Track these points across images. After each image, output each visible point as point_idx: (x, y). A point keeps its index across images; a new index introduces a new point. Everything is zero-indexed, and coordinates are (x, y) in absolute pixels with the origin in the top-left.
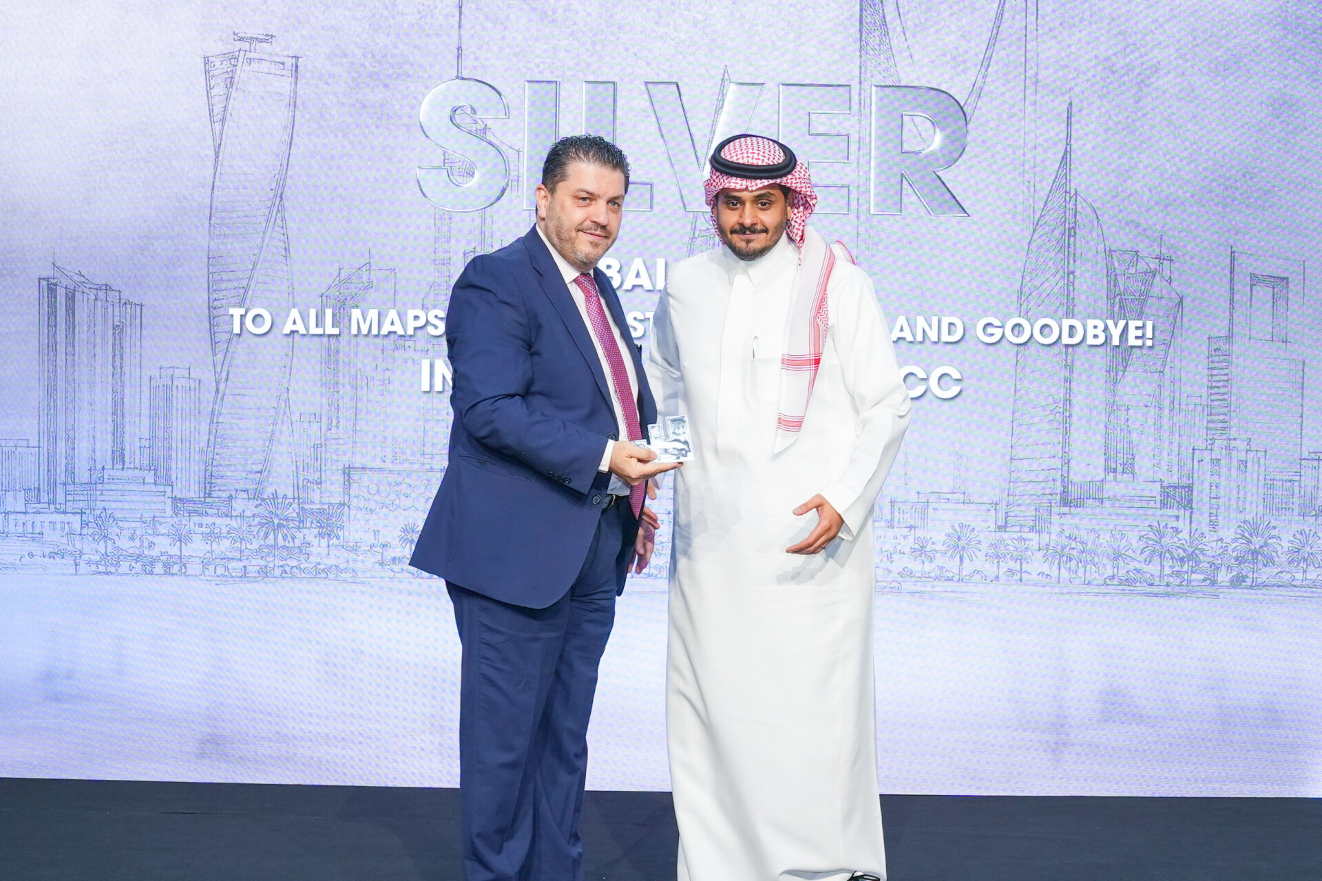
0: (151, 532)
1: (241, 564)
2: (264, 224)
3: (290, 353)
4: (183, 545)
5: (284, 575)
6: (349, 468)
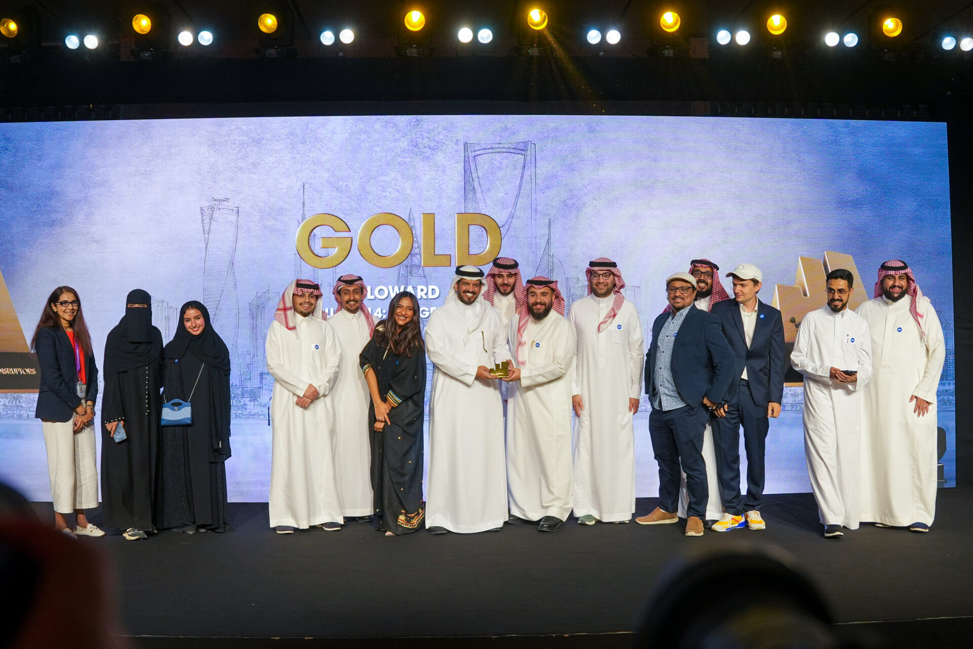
2: (226, 275)
6: (262, 373)
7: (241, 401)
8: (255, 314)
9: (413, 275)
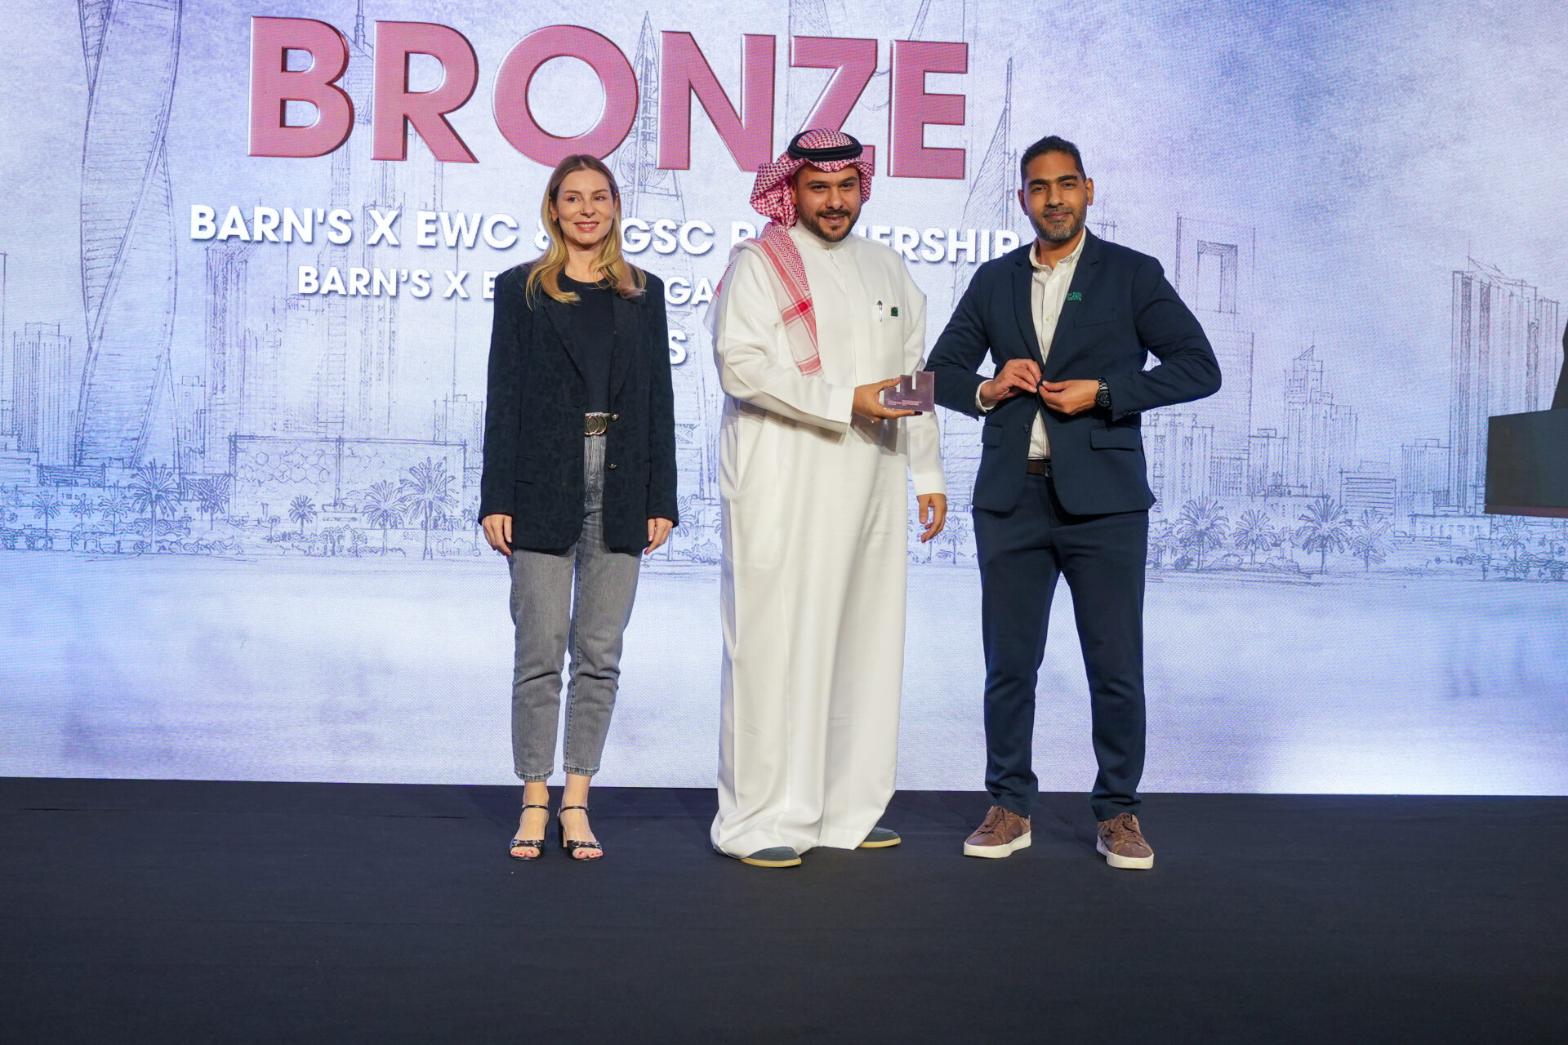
0: (13, 503)
1: (114, 539)
2: (143, 170)
3: (172, 310)
4: (50, 518)
5: (162, 551)
6: (236, 436)
7: (178, 507)
8: (220, 279)
9: (648, 189)
